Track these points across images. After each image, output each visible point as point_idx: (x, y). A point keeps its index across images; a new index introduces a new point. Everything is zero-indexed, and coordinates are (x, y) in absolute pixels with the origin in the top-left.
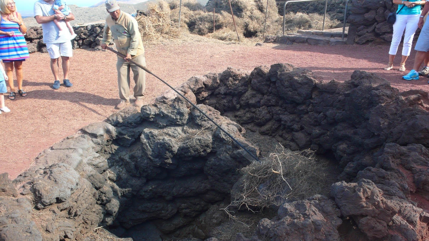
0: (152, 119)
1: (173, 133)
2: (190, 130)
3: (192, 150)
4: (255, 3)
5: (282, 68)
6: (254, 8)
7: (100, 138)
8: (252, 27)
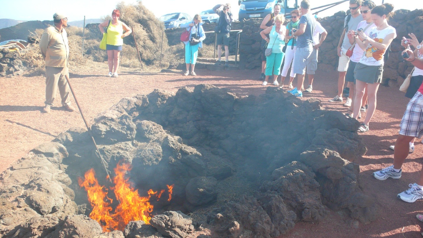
0: (103, 136)
1: (125, 147)
2: (140, 144)
3: (146, 160)
4: (146, 34)
5: (205, 88)
6: (147, 38)
7: (56, 157)
8: (146, 56)
